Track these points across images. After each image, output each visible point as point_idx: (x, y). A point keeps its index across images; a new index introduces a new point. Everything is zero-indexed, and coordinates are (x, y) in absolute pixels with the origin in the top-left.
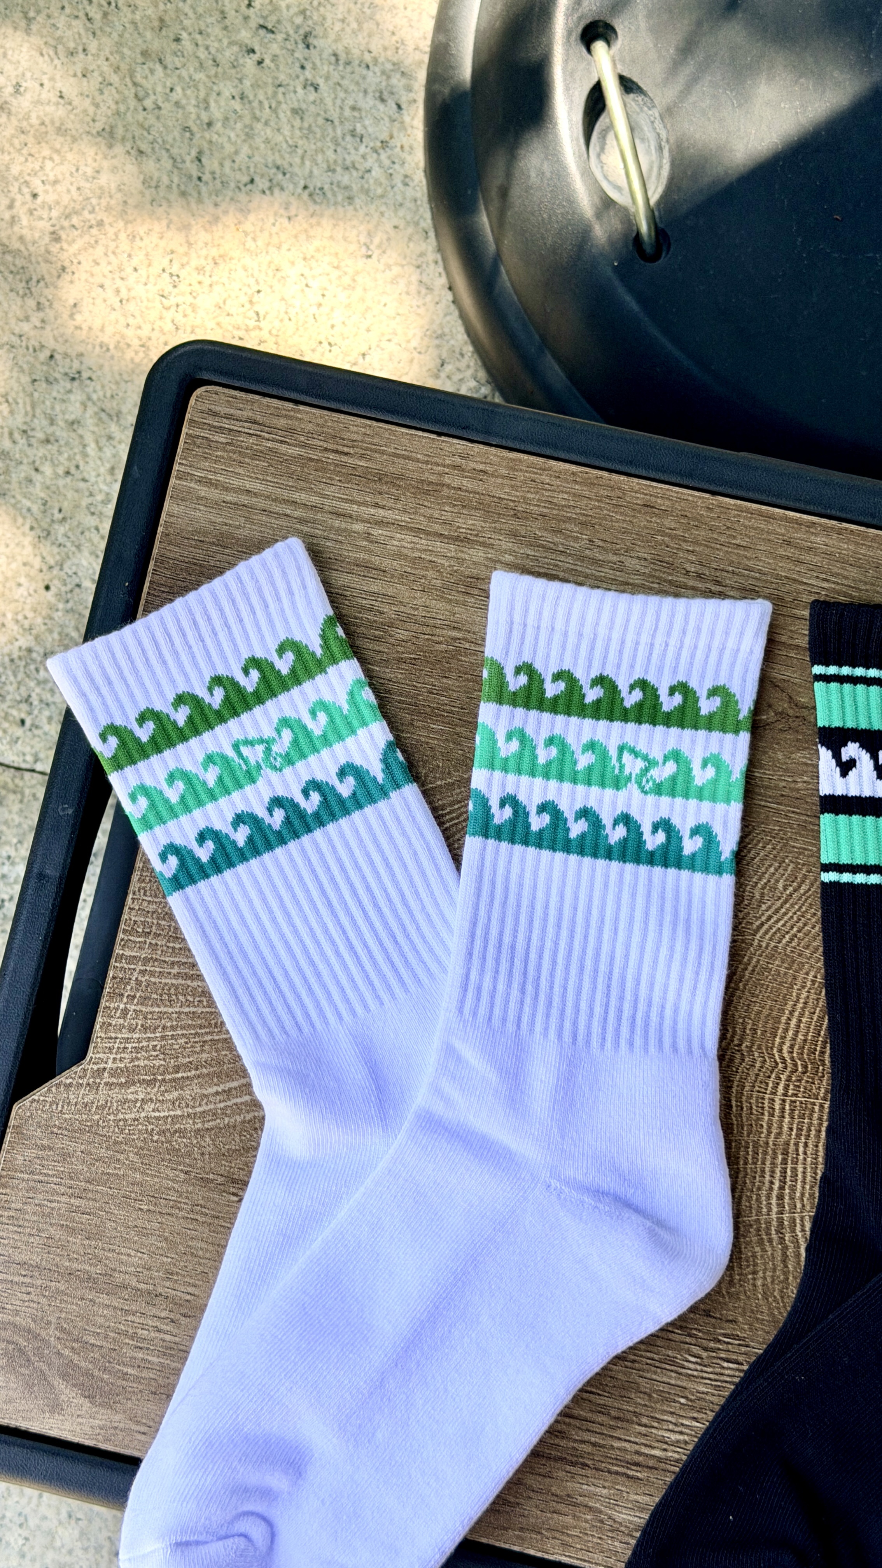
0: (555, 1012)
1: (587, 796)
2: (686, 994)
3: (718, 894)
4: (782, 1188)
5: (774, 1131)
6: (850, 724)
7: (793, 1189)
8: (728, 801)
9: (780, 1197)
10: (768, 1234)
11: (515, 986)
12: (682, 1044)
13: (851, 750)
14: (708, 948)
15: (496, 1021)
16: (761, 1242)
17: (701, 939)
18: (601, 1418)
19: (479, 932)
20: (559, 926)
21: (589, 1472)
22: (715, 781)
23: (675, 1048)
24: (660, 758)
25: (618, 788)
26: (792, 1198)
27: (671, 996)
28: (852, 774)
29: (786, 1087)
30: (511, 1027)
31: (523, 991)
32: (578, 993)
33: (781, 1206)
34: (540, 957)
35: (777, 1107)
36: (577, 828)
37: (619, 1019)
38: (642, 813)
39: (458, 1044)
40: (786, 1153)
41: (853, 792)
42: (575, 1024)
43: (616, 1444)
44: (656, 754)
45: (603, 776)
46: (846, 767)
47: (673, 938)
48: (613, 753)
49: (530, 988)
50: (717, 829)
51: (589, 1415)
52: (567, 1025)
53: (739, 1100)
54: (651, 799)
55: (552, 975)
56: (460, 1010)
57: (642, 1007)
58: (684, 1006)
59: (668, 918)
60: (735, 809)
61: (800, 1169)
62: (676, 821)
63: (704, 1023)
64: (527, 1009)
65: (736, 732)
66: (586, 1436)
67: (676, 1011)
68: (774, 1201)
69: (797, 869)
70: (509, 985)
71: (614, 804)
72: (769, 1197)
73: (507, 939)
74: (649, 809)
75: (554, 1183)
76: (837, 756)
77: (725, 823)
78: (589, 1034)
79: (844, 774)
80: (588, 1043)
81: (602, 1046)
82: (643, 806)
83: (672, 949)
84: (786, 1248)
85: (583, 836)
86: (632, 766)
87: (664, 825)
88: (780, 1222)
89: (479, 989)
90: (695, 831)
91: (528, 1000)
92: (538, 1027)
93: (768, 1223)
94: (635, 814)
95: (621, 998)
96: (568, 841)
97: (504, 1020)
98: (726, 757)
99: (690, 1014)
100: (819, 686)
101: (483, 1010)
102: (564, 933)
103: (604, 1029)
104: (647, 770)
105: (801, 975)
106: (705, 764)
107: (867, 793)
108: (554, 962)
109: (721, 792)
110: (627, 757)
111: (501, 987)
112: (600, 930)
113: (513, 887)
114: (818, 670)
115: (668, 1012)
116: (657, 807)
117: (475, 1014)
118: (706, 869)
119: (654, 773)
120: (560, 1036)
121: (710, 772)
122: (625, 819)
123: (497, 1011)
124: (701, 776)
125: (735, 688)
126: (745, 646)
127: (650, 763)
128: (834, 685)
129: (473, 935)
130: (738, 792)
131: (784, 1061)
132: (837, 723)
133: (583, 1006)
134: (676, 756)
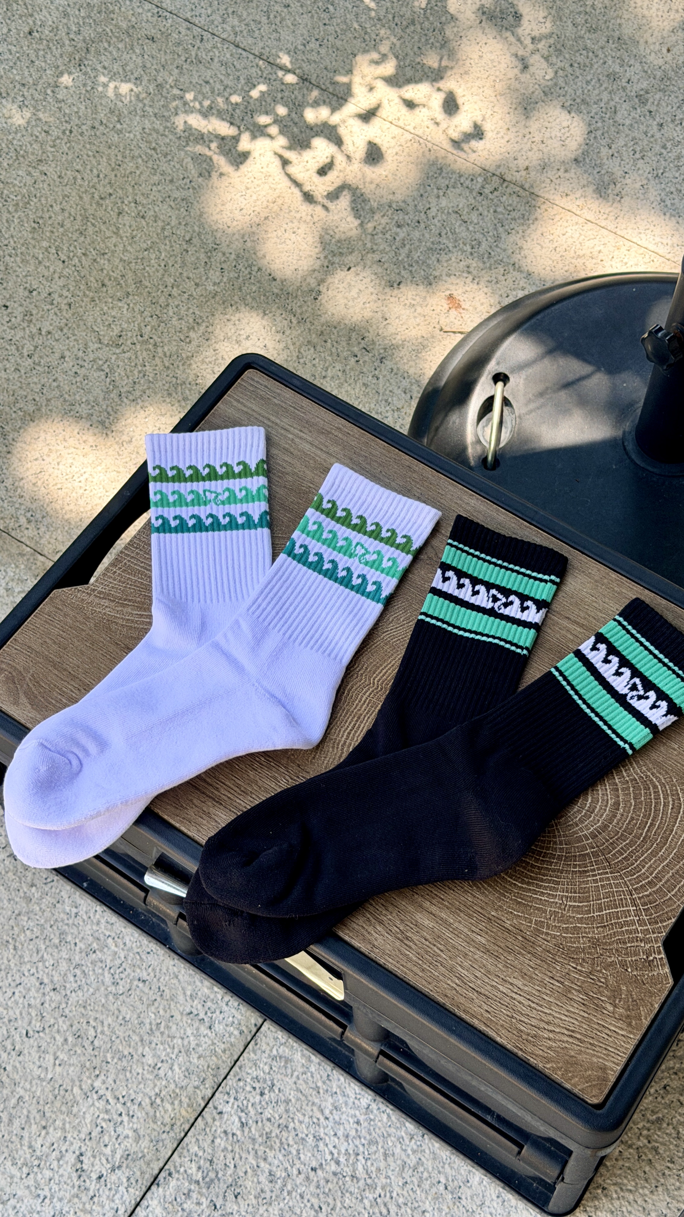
0: (286, 626)
1: (337, 556)
2: (343, 639)
3: (374, 609)
4: (351, 730)
5: (358, 708)
6: (454, 565)
7: (356, 732)
8: (393, 577)
9: (349, 733)
10: (338, 745)
11: (275, 610)
12: (333, 655)
13: (450, 574)
14: (360, 625)
15: (261, 619)
16: (333, 747)
17: (359, 621)
18: (236, 789)
19: (269, 587)
20: (303, 598)
21: (222, 807)
22: (391, 568)
23: (329, 655)
24: (372, 552)
25: (350, 557)
26: (354, 735)
27: (337, 638)
28: (447, 583)
29: (370, 694)
30: (266, 623)
31: (277, 613)
32: (300, 623)
33: (348, 737)
34: (291, 605)
35: (363, 699)
36: (327, 566)
37: (312, 638)
38: (356, 569)
39: (241, 621)
40: (359, 718)
41: (445, 589)
42: (293, 632)
43: (238, 801)
44: (371, 550)
45: (346, 552)
46: (445, 579)
47: (347, 617)
48: (354, 544)
49: (280, 614)
50: (383, 585)
51: (232, 786)
52: (290, 632)
53: (349, 692)
54: (362, 566)
55: (292, 613)
56: (248, 610)
57: (323, 637)
58: (340, 643)
59: (349, 609)
60: (395, 582)
61: (362, 725)
62: (368, 577)
63: (345, 652)
64: (276, 620)
65: (408, 553)
66: (227, 793)
67: (336, 644)
68: (346, 734)
69: (411, 616)
70: (272, 609)
71: (346, 562)
72: (344, 732)
73: (280, 594)
74: (359, 569)
75: (256, 684)
76: (443, 574)
77: (388, 585)
78: (297, 638)
79: (444, 581)
80: (295, 641)
81: (300, 644)
82: (358, 567)
83: (345, 620)
84: (342, 753)
85: (328, 570)
86: (360, 551)
87: (363, 577)
88: (345, 742)
89: (259, 606)
90: (374, 583)
91: (277, 617)
92: (277, 628)
93: (340, 741)
94: (353, 569)
95: (316, 631)
96: (321, 569)
97: (264, 620)
98: (399, 560)
99: (341, 648)
100: (448, 547)
101: (257, 613)
102: (304, 601)
103: (304, 639)
104: (365, 554)
105: (395, 655)
106: (389, 560)
107: (450, 592)
108: (295, 609)
109: (391, 573)
110: (359, 547)
111: (269, 608)
112: (319, 605)
113: (291, 578)
114: (450, 541)
115: (333, 644)
116: (363, 569)
117: (253, 613)
118: (373, 599)
119: (367, 556)
120: (284, 634)
121: (390, 563)
122: (348, 569)
123: (263, 616)
124: (386, 564)
125: (414, 538)
126: (424, 524)
127: (367, 552)
128: (453, 549)
129: (266, 587)
130: (398, 575)
131: (374, 683)
132: (449, 562)
133: (299, 629)
134: (379, 553)
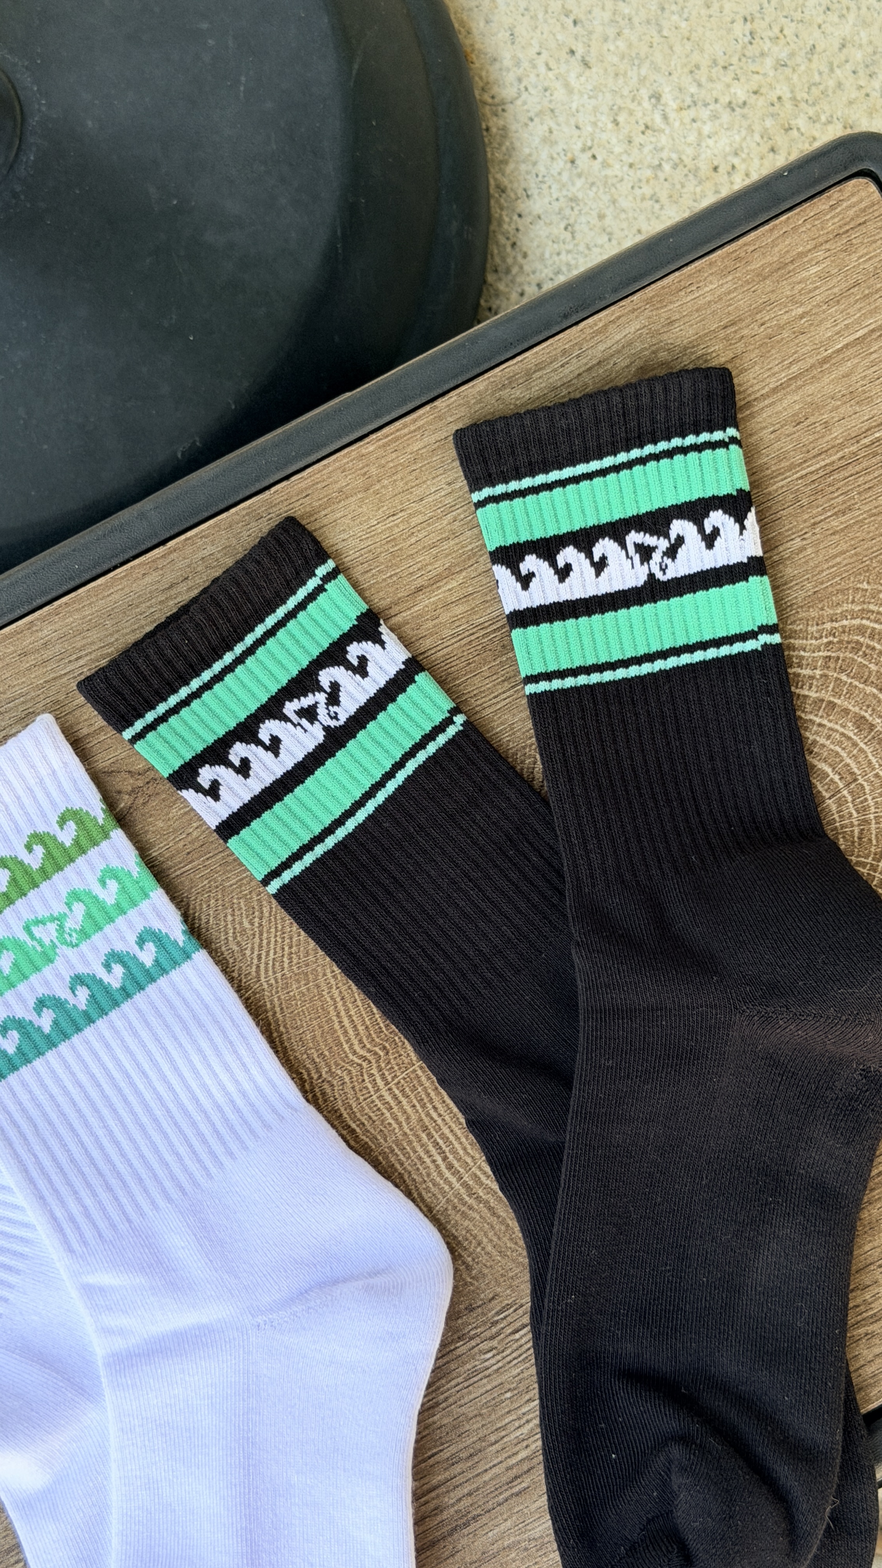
0: (149, 1183)
1: (32, 989)
2: (241, 1076)
3: (201, 975)
4: (445, 1159)
5: (402, 1119)
6: (188, 756)
7: (454, 1152)
8: (146, 896)
9: (450, 1167)
10: (465, 1204)
11: (100, 1190)
12: (269, 1117)
13: (206, 775)
14: (227, 1025)
15: (108, 1234)
16: (464, 1215)
17: (216, 1022)
18: (457, 1469)
19: (35, 1174)
20: (96, 1111)
21: (484, 1520)
22: (123, 889)
23: (267, 1126)
24: (64, 909)
25: (51, 961)
26: (459, 1160)
27: (231, 1087)
28: (223, 791)
29: (383, 1077)
30: (123, 1227)
31: (109, 1188)
32: (157, 1151)
33: (456, 1173)
34: (102, 1148)
35: (388, 1098)
36: (46, 1021)
37: (205, 1141)
38: (86, 963)
39: (91, 1279)
40: (425, 1129)
41: (236, 806)
42: (173, 1177)
43: (486, 1477)
44: (58, 908)
45: (31, 962)
46: (213, 791)
47: (194, 1042)
48: (23, 936)
49: (114, 1182)
50: (156, 925)
51: (447, 1475)
52: (168, 1184)
53: (355, 1119)
54: (84, 947)
55: (123, 1155)
56: (71, 1250)
57: (216, 1118)
58: (247, 1086)
59: (177, 1029)
60: (159, 896)
61: (446, 1131)
62: (119, 947)
63: (274, 1086)
64: (124, 1200)
65: (106, 836)
66: (459, 1493)
67: (244, 1094)
68: (447, 1174)
69: (248, 901)
70: (95, 1194)
71: (59, 975)
72: (441, 1174)
73: (63, 1158)
74: (90, 956)
75: (260, 1320)
76: (199, 789)
77: (159, 915)
78: (191, 1175)
79: (216, 797)
80: (195, 1183)
81: (209, 1176)
82: (82, 956)
83: (200, 1051)
84: (486, 1203)
85: (56, 1023)
86: (47, 934)
87: (113, 958)
88: (466, 1185)
89: (72, 1219)
90: (141, 942)
91: (120, 1193)
92: (146, 1207)
93: (458, 1195)
94: (82, 969)
95: (194, 1124)
96: (47, 1037)
97: (113, 1226)
98: (115, 864)
99: (259, 1089)
100: (139, 746)
101: (89, 1233)
102: (105, 1112)
103: (199, 1161)
104: (61, 927)
105: (321, 981)
106: (103, 883)
107: (247, 798)
108: (117, 1143)
109: (135, 893)
110: (37, 931)
111: (89, 1202)
112: (132, 1084)
113: (34, 1112)
114: (128, 734)
115: (240, 1102)
116: (95, 949)
117: (85, 1243)
118: (175, 964)
119: (69, 924)
120: (169, 1199)
121: (113, 885)
122: (79, 980)
123: (102, 1224)
124: (109, 894)
125: (77, 804)
126: (56, 764)
127: (59, 920)
128: (151, 736)
129: (31, 1181)
130: (148, 880)
131: (365, 1059)
132: (177, 764)
133: (169, 1158)
134: (75, 896)
